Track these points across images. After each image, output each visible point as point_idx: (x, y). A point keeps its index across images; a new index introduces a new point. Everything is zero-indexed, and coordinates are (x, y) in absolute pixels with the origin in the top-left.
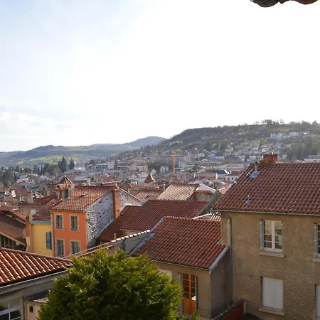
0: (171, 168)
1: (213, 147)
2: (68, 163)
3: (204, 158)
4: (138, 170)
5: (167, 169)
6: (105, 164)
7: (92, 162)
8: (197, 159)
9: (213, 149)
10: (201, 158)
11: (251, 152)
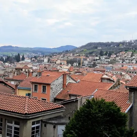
0: (79, 64)
1: (104, 54)
2: (21, 57)
3: (99, 60)
4: (61, 64)
5: (77, 64)
6: (43, 59)
7: (35, 57)
8: (94, 60)
9: (104, 55)
10: (97, 60)
11: (126, 58)
